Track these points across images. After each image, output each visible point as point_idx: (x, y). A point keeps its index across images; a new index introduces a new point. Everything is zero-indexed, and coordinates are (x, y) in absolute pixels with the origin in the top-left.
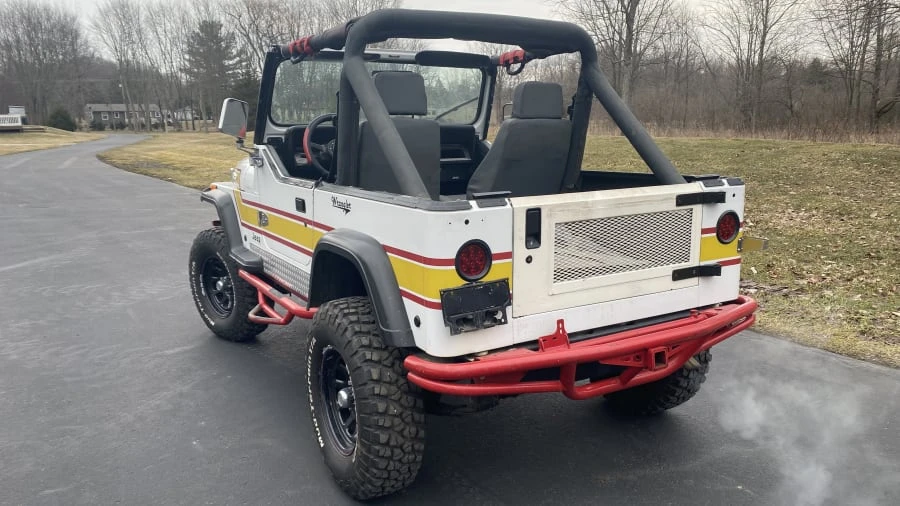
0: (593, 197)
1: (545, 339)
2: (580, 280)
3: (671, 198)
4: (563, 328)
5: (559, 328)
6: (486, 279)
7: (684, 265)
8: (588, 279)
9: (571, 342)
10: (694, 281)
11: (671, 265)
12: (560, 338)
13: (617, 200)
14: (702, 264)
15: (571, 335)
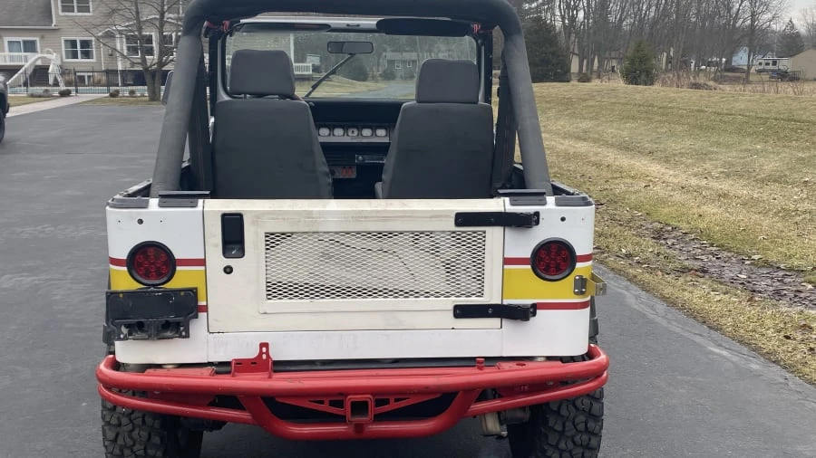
0: (324, 206)
1: (239, 362)
2: (306, 301)
3: (449, 216)
4: (267, 353)
5: (261, 353)
6: (170, 285)
7: (474, 300)
8: (317, 301)
9: (275, 371)
10: (495, 322)
11: (453, 298)
12: (262, 363)
13: (360, 212)
14: (506, 302)
15: (276, 363)
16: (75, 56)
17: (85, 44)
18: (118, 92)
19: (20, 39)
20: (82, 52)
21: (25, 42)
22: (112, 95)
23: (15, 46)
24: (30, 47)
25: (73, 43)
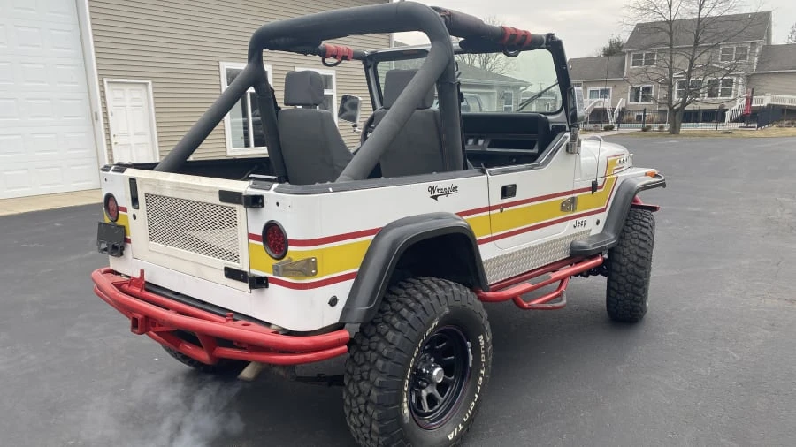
3: (215, 192)
5: (141, 276)
6: (117, 223)
7: (235, 266)
11: (225, 261)
12: (141, 282)
14: (252, 271)
16: (637, 100)
17: (648, 90)
18: (650, 127)
19: (599, 89)
20: (643, 97)
21: (601, 91)
22: (644, 130)
23: (594, 94)
24: (604, 93)
25: (637, 91)
